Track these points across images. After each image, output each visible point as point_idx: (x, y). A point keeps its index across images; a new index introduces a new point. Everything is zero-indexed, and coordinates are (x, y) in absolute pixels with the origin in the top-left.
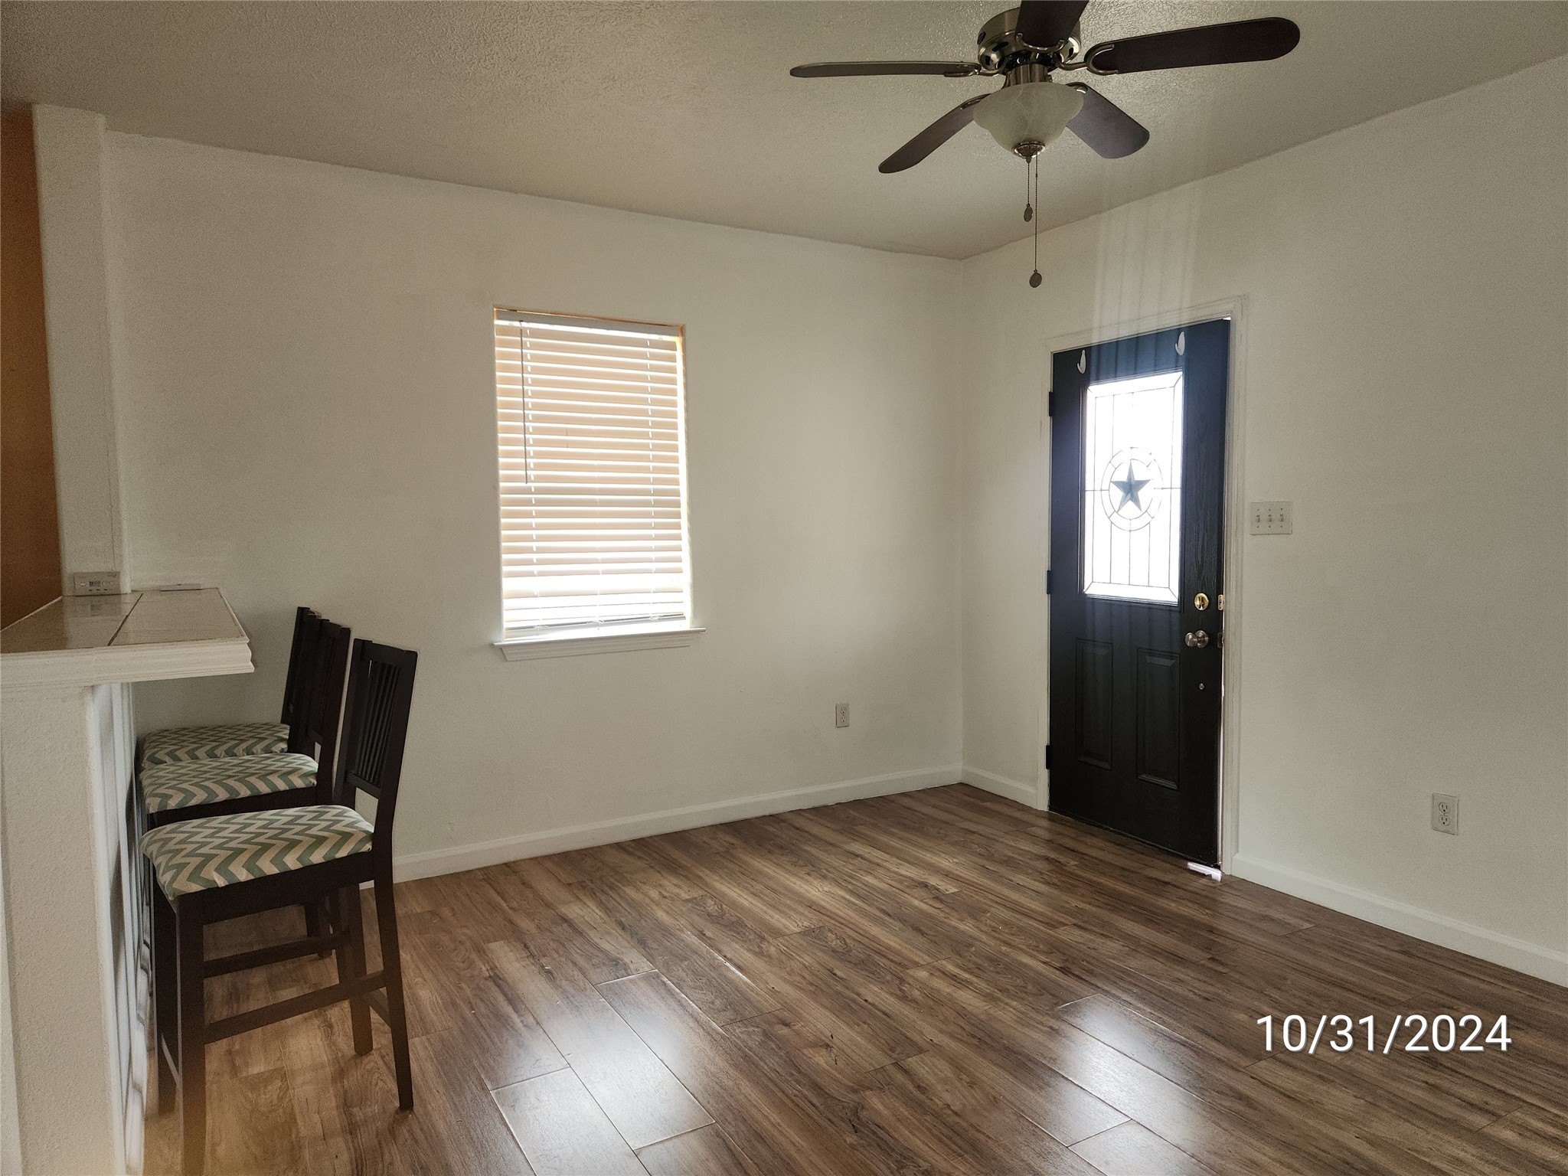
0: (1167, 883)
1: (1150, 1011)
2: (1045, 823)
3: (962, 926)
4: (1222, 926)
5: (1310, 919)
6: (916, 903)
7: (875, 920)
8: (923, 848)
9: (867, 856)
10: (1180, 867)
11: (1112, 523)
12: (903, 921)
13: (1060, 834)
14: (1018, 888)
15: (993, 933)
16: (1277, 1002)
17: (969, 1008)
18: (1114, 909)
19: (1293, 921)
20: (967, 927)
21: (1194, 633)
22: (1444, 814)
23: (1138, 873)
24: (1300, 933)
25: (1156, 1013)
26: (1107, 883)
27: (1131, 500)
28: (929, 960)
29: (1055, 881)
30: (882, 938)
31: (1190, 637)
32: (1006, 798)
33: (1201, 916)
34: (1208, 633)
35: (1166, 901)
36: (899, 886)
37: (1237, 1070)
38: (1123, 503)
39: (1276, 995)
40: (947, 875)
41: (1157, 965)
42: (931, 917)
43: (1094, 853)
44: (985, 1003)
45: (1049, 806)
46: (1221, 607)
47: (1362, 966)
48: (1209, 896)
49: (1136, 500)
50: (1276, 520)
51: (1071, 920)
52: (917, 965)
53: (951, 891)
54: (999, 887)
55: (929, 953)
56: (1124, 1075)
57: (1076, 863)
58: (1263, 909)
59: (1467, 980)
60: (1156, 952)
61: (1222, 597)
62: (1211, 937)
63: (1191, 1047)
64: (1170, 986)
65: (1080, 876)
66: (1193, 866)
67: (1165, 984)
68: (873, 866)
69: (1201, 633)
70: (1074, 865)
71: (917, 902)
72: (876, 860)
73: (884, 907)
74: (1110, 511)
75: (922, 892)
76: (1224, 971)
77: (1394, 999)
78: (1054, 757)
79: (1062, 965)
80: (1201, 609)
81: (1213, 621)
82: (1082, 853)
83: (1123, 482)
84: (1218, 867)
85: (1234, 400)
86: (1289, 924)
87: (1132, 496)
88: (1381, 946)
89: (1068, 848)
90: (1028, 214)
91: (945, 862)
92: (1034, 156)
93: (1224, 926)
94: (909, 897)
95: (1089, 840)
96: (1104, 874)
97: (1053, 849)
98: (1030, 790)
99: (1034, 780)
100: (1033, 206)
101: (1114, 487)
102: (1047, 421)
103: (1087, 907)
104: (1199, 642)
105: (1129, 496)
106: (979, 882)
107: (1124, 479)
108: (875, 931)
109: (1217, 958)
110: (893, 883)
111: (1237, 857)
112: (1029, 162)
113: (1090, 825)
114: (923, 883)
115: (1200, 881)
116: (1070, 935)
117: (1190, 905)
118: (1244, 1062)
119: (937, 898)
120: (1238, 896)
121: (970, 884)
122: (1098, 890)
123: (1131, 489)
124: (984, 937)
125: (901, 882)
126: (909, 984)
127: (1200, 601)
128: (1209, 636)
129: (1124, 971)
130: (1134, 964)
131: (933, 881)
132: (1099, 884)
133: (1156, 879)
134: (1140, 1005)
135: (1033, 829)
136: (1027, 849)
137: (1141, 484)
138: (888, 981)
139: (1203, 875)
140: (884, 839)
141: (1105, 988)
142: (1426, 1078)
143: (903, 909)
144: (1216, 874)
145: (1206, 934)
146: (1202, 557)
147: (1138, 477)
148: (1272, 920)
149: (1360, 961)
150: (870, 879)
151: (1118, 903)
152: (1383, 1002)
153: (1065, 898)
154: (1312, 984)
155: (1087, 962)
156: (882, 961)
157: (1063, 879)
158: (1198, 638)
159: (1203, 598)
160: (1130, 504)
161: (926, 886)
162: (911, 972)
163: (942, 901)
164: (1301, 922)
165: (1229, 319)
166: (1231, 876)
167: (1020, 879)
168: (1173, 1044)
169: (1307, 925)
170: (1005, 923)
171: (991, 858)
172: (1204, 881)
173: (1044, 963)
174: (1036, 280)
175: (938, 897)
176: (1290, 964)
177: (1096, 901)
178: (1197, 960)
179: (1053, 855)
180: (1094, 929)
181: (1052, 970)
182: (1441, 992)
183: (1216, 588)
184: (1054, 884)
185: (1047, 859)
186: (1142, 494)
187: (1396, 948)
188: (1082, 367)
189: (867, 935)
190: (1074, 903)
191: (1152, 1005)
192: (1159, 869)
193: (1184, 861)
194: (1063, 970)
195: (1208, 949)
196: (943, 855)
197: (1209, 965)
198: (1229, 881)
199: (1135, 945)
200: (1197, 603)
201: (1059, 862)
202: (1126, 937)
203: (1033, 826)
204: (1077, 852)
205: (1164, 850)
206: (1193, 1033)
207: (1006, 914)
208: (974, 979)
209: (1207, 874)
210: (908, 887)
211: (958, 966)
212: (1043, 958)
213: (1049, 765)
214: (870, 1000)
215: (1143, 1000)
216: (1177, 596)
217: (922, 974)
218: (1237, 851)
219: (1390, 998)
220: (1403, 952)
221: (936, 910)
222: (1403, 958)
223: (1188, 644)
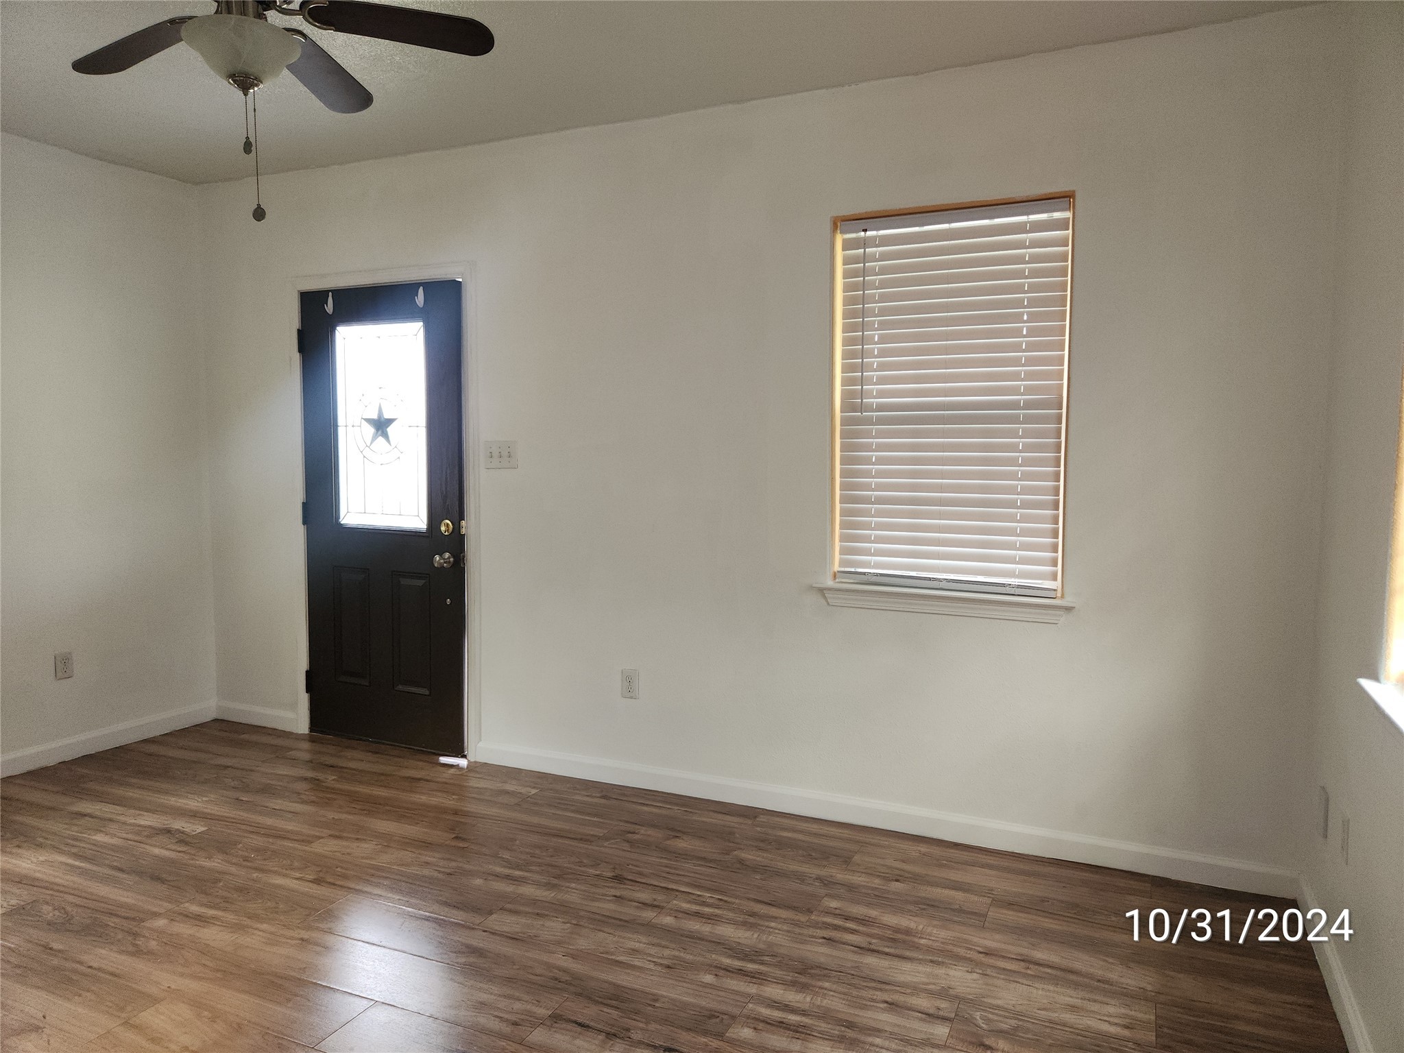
0: (420, 779)
1: (398, 898)
2: (306, 745)
3: (207, 864)
4: (466, 807)
5: (536, 786)
6: (157, 851)
7: (104, 880)
8: (166, 793)
9: (98, 813)
10: (434, 763)
11: (364, 457)
12: (140, 874)
13: (320, 753)
14: (275, 813)
15: (245, 863)
16: (507, 861)
17: (212, 944)
18: (370, 813)
19: (524, 790)
20: (216, 863)
21: (441, 555)
22: (629, 685)
23: (394, 775)
24: (529, 799)
25: (404, 899)
26: (364, 790)
27: (382, 436)
28: (169, 906)
29: (313, 798)
30: (112, 896)
31: (438, 559)
32: (265, 727)
33: (449, 802)
34: (453, 555)
35: (418, 796)
36: (137, 838)
37: (473, 929)
38: (374, 439)
39: (506, 855)
40: (194, 815)
41: (407, 855)
42: (172, 862)
43: (352, 765)
44: (231, 935)
45: (310, 728)
46: (463, 531)
47: (572, 815)
48: (457, 784)
49: (386, 436)
50: (504, 456)
51: (327, 832)
52: (156, 915)
53: (198, 831)
54: (253, 816)
55: (169, 899)
56: (372, 963)
57: (335, 777)
58: (501, 785)
59: (645, 808)
60: (408, 843)
61: (463, 523)
62: (457, 819)
63: (436, 921)
64: (417, 870)
65: (341, 790)
66: (443, 760)
67: (414, 870)
68: (103, 823)
69: (447, 555)
70: (333, 780)
71: (159, 850)
72: (109, 816)
73: (115, 864)
74: (362, 446)
75: (163, 839)
76: (466, 846)
77: (595, 836)
78: (313, 681)
79: (315, 877)
80: (446, 534)
81: (457, 543)
82: (342, 768)
83: (373, 420)
84: (464, 756)
85: (467, 352)
86: (520, 793)
87: (383, 432)
88: (587, 796)
89: (327, 765)
90: (248, 147)
91: (193, 803)
92: (252, 91)
93: (471, 807)
94: (147, 847)
95: (349, 753)
96: (361, 782)
97: (314, 769)
98: (290, 715)
99: (293, 706)
100: (252, 140)
101: (365, 424)
102: (297, 357)
103: (344, 816)
104: (445, 563)
105: (380, 432)
106: (232, 816)
107: (375, 416)
108: (103, 890)
109: (460, 835)
110: (130, 836)
111: (481, 745)
112: (246, 95)
113: (350, 739)
114: (165, 829)
115: (449, 772)
116: (327, 847)
117: (439, 794)
118: (477, 919)
119: (181, 842)
120: (481, 778)
121: (220, 819)
122: (353, 798)
123: (381, 425)
124: (233, 869)
125: (138, 833)
126: (144, 936)
127: (446, 526)
128: (454, 557)
129: (378, 868)
130: (385, 859)
131: (178, 824)
132: (356, 792)
133: (408, 778)
134: (390, 895)
135: (292, 753)
136: (285, 773)
137: (390, 421)
138: (119, 941)
139: (451, 766)
140: (120, 791)
141: (357, 887)
142: (613, 892)
143: (140, 861)
144: (463, 762)
145: (451, 817)
146: (446, 488)
147: (387, 416)
148: (507, 792)
149: (573, 811)
150: (100, 838)
151: (373, 806)
152: (587, 840)
153: (322, 812)
154: (535, 839)
155: (342, 868)
156: (112, 921)
157: (321, 795)
158: (444, 559)
159: (448, 524)
160: (381, 439)
161: (168, 831)
162: (147, 924)
163: (187, 843)
164: (529, 789)
165: (460, 280)
166: (475, 762)
167: (277, 803)
168: (418, 922)
169: (534, 791)
170: (257, 850)
171: (246, 789)
172: (452, 771)
173: (297, 879)
174: (259, 214)
175: (183, 839)
176: (519, 826)
177: (353, 809)
178: (443, 841)
179: (310, 774)
180: (350, 835)
181: (307, 884)
182: (627, 822)
183: (459, 515)
184: (313, 802)
185: (306, 779)
186: (390, 430)
187: (598, 795)
188: (329, 308)
189: (94, 897)
190: (331, 815)
191: (400, 892)
192: (414, 768)
193: (437, 757)
194: (318, 881)
195: (452, 830)
196: (190, 796)
197: (453, 843)
198: (474, 767)
199: (387, 841)
200: (443, 528)
201: (318, 780)
202: (378, 835)
203: (291, 749)
204: (337, 767)
205: (418, 750)
206: (436, 907)
207: (258, 841)
208: (220, 913)
209: (455, 764)
210: (147, 837)
211: (202, 905)
212: (298, 875)
213: (309, 689)
214: (95, 965)
215: (391, 889)
216: (426, 524)
217: (161, 923)
218: (481, 740)
219: (592, 835)
220: (604, 797)
221: (180, 854)
222: (603, 801)
223: (436, 565)
